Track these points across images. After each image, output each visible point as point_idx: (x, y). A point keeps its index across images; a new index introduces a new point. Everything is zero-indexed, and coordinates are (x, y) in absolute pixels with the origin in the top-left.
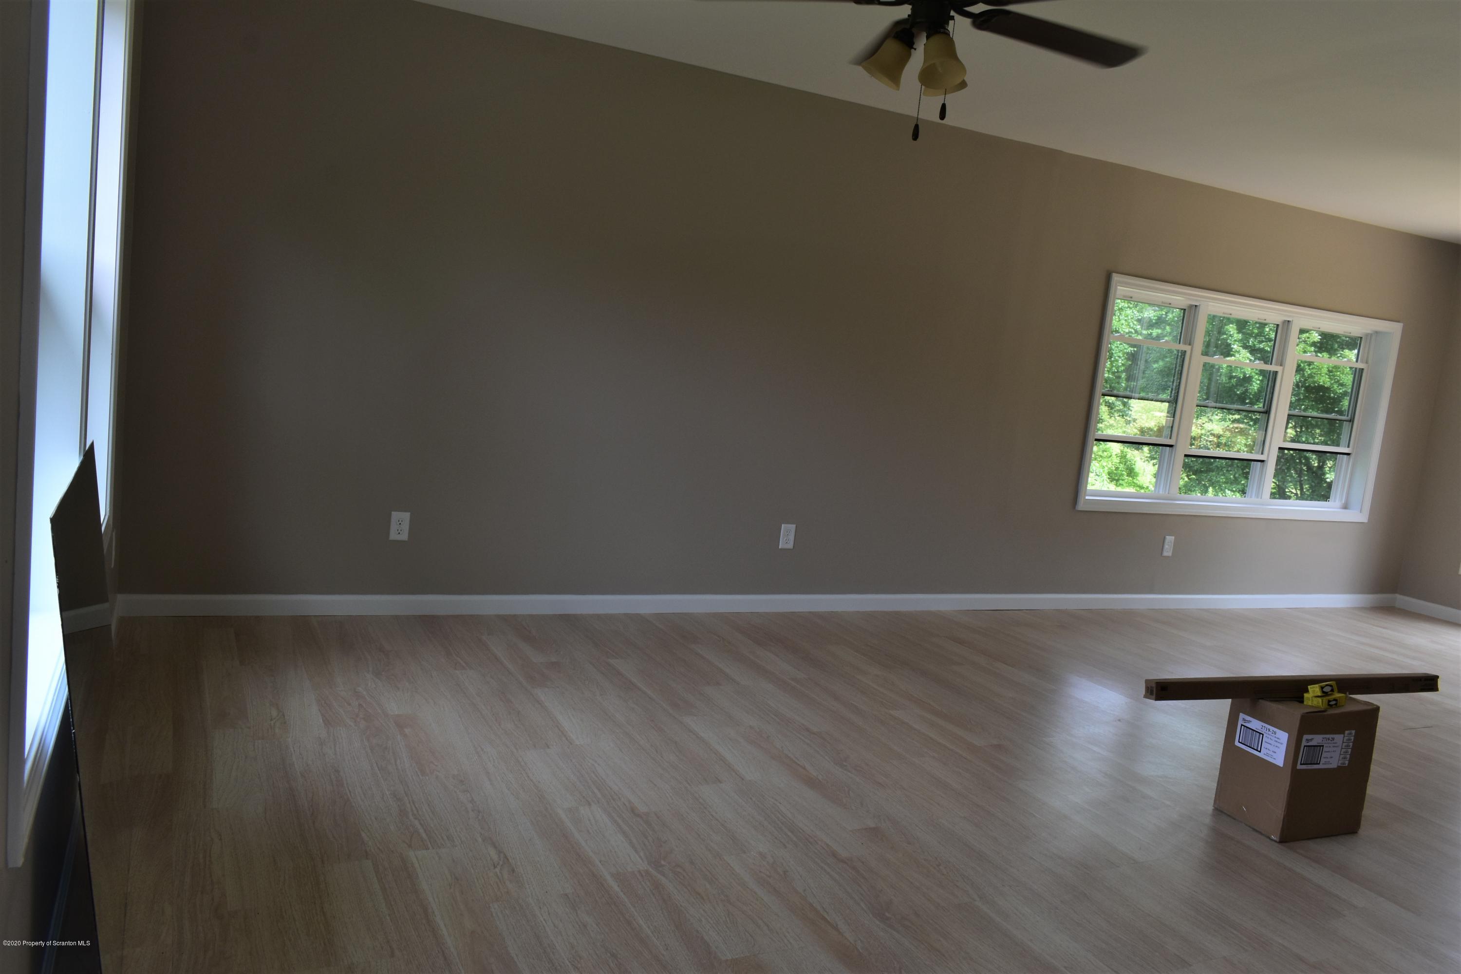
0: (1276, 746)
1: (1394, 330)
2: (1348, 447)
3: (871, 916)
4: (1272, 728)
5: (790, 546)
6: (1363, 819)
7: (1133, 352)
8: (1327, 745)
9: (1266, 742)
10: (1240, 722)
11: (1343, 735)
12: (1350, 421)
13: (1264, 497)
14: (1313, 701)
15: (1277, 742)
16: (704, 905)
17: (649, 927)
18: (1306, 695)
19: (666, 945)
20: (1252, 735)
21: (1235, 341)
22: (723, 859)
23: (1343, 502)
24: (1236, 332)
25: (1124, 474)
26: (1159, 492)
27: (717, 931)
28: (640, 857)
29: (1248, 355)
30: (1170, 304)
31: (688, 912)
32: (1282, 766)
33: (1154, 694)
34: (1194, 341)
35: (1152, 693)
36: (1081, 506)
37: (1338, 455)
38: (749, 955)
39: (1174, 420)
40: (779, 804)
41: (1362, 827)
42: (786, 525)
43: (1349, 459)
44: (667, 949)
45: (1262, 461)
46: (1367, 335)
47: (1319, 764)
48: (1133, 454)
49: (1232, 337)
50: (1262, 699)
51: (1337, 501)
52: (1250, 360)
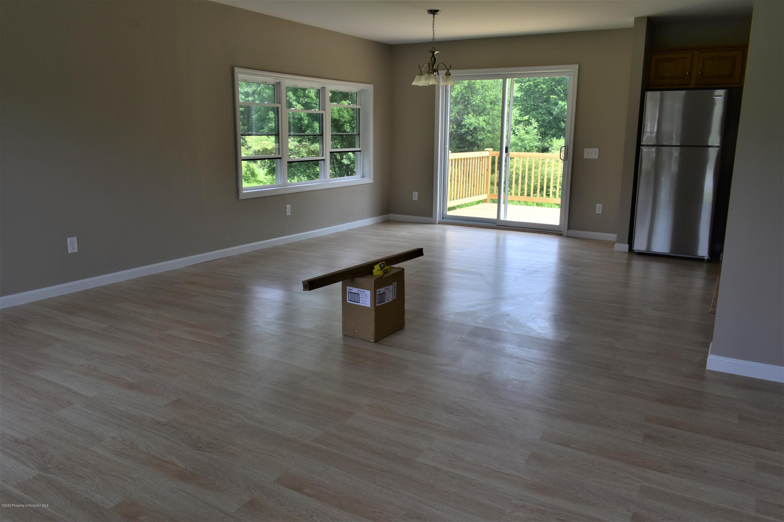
0: (366, 298)
1: (370, 88)
2: (359, 148)
3: (190, 449)
4: (362, 290)
5: (76, 250)
6: (405, 320)
7: (242, 110)
8: (387, 292)
9: (361, 297)
10: (348, 291)
11: (392, 286)
12: (358, 135)
13: (327, 178)
14: (377, 273)
15: (366, 296)
16: (85, 481)
17: (52, 509)
18: (374, 271)
19: (68, 515)
20: (354, 296)
21: (293, 100)
22: (89, 449)
23: (362, 174)
24: (292, 95)
25: (249, 176)
26: (278, 183)
27: (99, 493)
28: (32, 468)
29: (301, 106)
30: (266, 82)
31: (76, 490)
32: (370, 307)
33: (308, 287)
34: (281, 101)
35: (307, 288)
36: (241, 197)
37: (356, 152)
38: (125, 499)
39: (279, 145)
40: (115, 405)
41: (406, 325)
42: (70, 238)
43: (361, 153)
44: (70, 517)
45: (324, 160)
46: (359, 91)
47: (385, 301)
48: (253, 165)
49: (291, 98)
50: (356, 277)
51: (359, 174)
52: (302, 109)
